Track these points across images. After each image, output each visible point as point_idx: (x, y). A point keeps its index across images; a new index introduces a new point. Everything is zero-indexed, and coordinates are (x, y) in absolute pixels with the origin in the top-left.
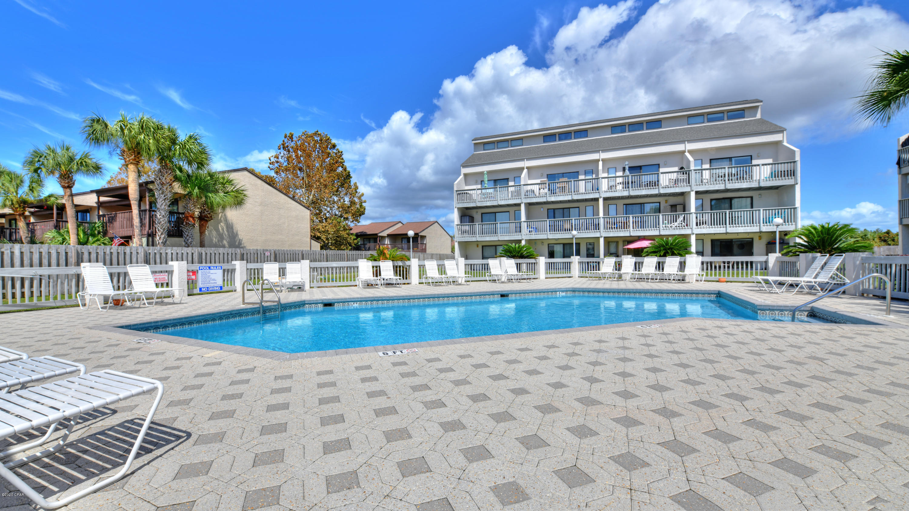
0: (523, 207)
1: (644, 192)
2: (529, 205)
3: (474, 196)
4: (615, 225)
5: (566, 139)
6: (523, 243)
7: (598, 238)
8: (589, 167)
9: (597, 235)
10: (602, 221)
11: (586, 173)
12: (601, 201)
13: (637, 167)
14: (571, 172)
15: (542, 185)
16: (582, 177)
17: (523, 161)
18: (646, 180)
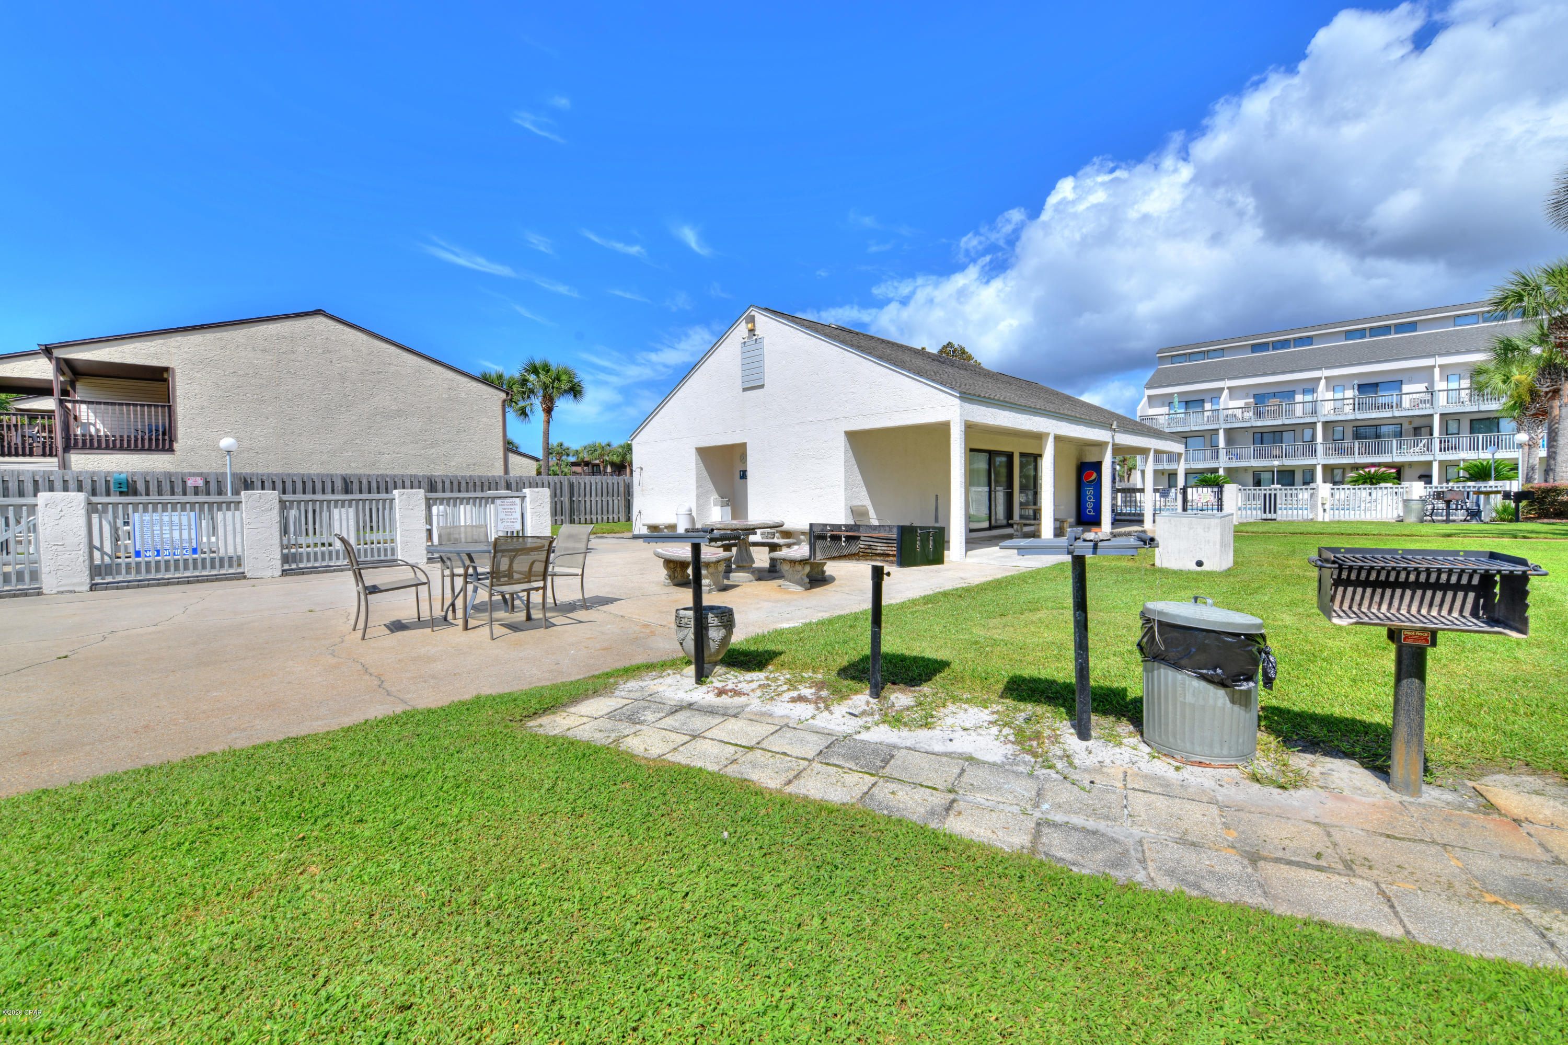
0: (1221, 433)
1: (1374, 415)
2: (1228, 431)
3: (1161, 422)
4: (1340, 452)
5: (1282, 348)
6: (1221, 472)
7: (1315, 466)
8: (1308, 386)
9: (1314, 462)
10: (1320, 448)
11: (1304, 392)
12: (1319, 427)
13: (1368, 387)
14: (1287, 393)
15: (1247, 407)
16: (1299, 398)
17: (1223, 379)
18: (1381, 400)
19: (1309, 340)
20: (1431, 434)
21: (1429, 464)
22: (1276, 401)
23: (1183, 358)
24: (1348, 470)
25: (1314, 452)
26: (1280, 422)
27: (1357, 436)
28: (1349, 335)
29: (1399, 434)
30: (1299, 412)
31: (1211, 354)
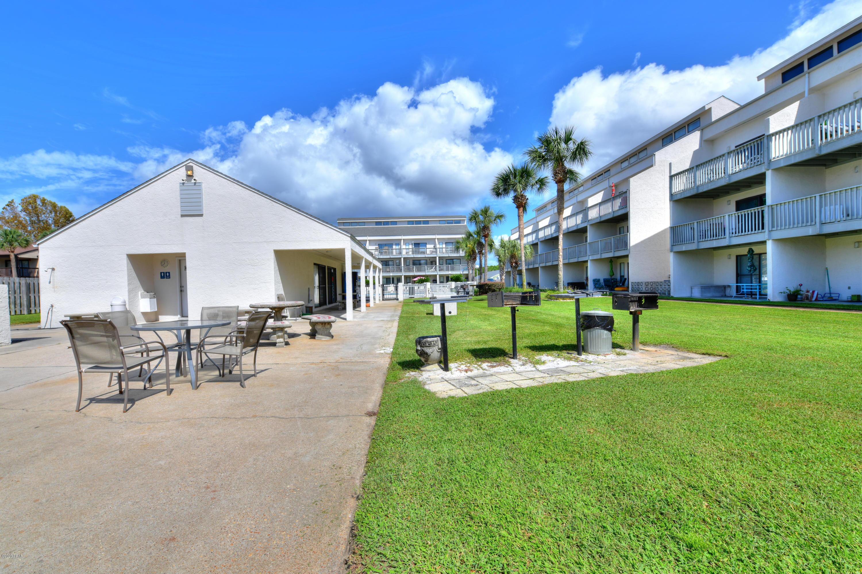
1: (419, 256)
4: (409, 270)
5: (387, 225)
7: (401, 276)
8: (397, 242)
9: (401, 274)
10: (403, 268)
11: (396, 245)
12: (402, 259)
13: (417, 244)
14: (389, 244)
15: (376, 250)
16: (394, 247)
17: (366, 236)
18: (421, 250)
19: (395, 223)
20: (436, 264)
21: (436, 276)
22: (386, 248)
23: (348, 224)
24: (411, 278)
25: (401, 271)
26: (388, 257)
27: (414, 264)
28: (409, 222)
29: (427, 264)
30: (394, 254)
31: (353, 224)
